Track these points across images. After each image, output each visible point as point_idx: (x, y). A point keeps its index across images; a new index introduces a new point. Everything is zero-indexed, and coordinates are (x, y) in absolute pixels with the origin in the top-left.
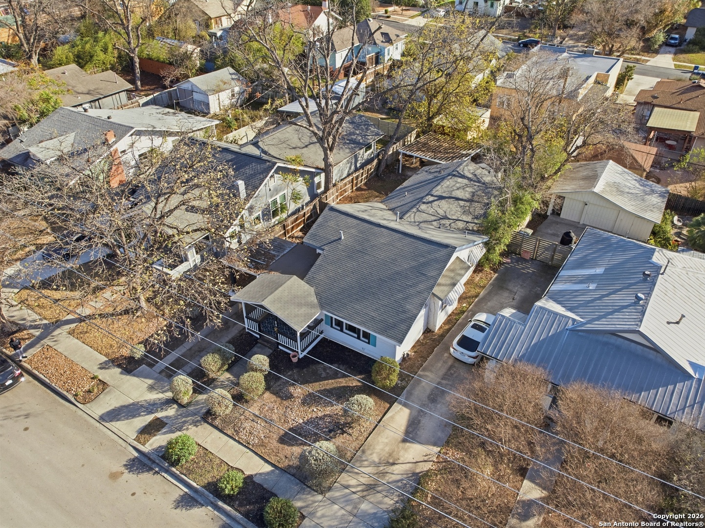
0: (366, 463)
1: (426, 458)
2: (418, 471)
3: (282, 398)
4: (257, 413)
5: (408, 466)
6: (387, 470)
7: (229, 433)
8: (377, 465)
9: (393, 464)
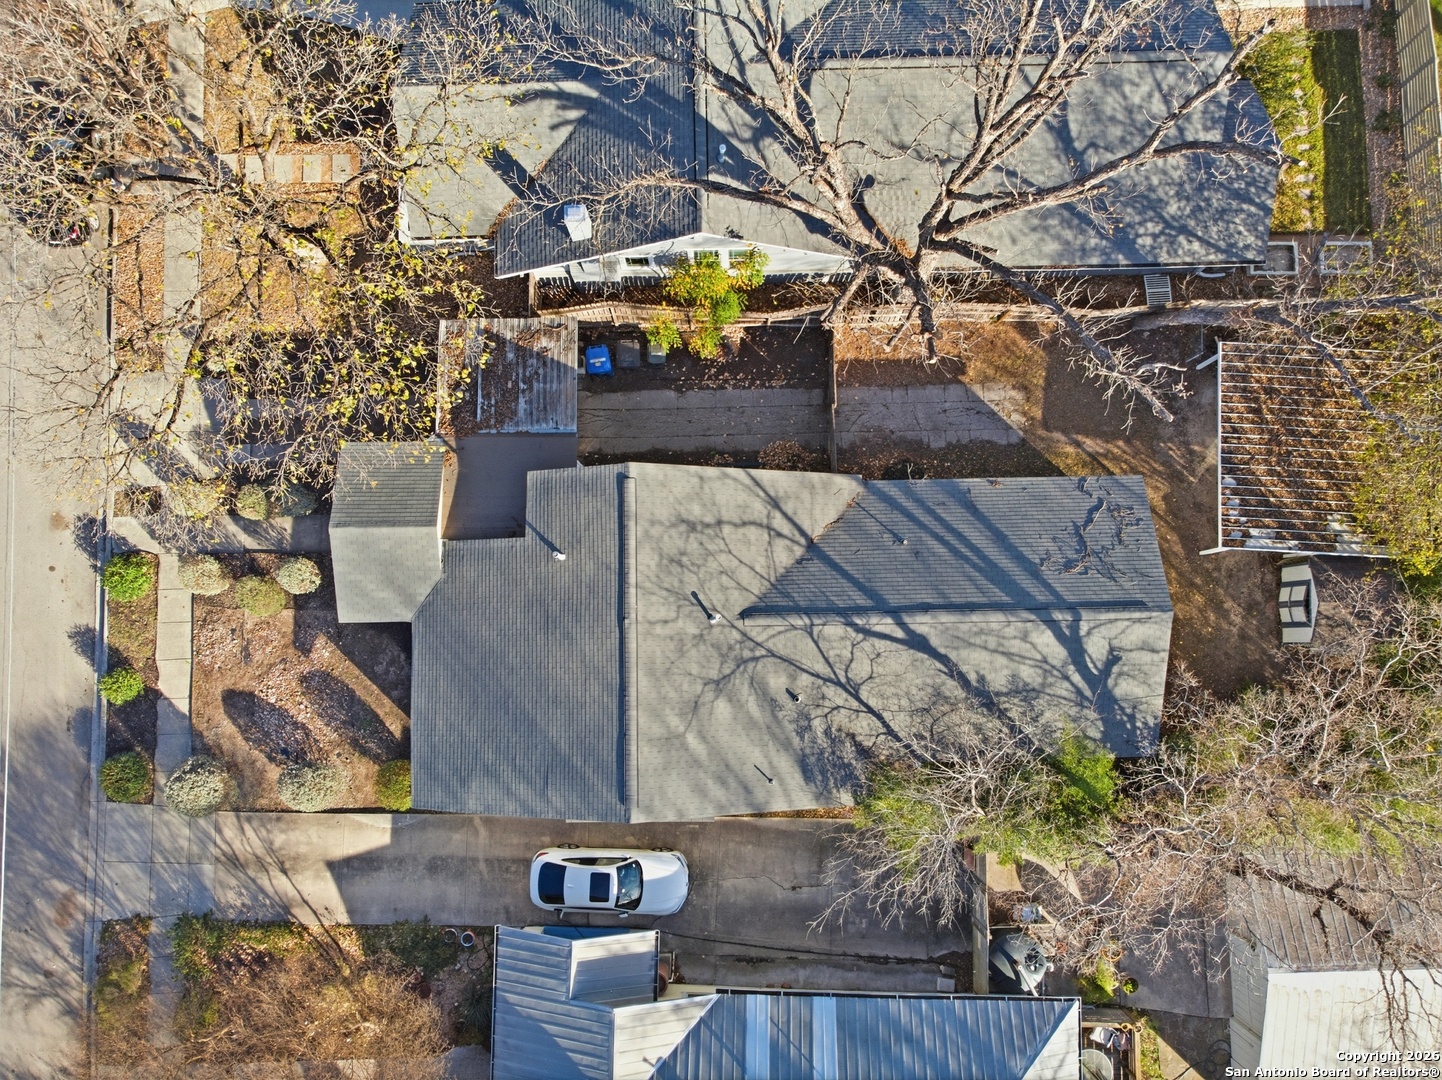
0: (264, 833)
1: (321, 911)
2: (296, 911)
3: (295, 641)
5: (292, 893)
6: (270, 868)
7: (197, 613)
8: (270, 849)
9: (284, 872)
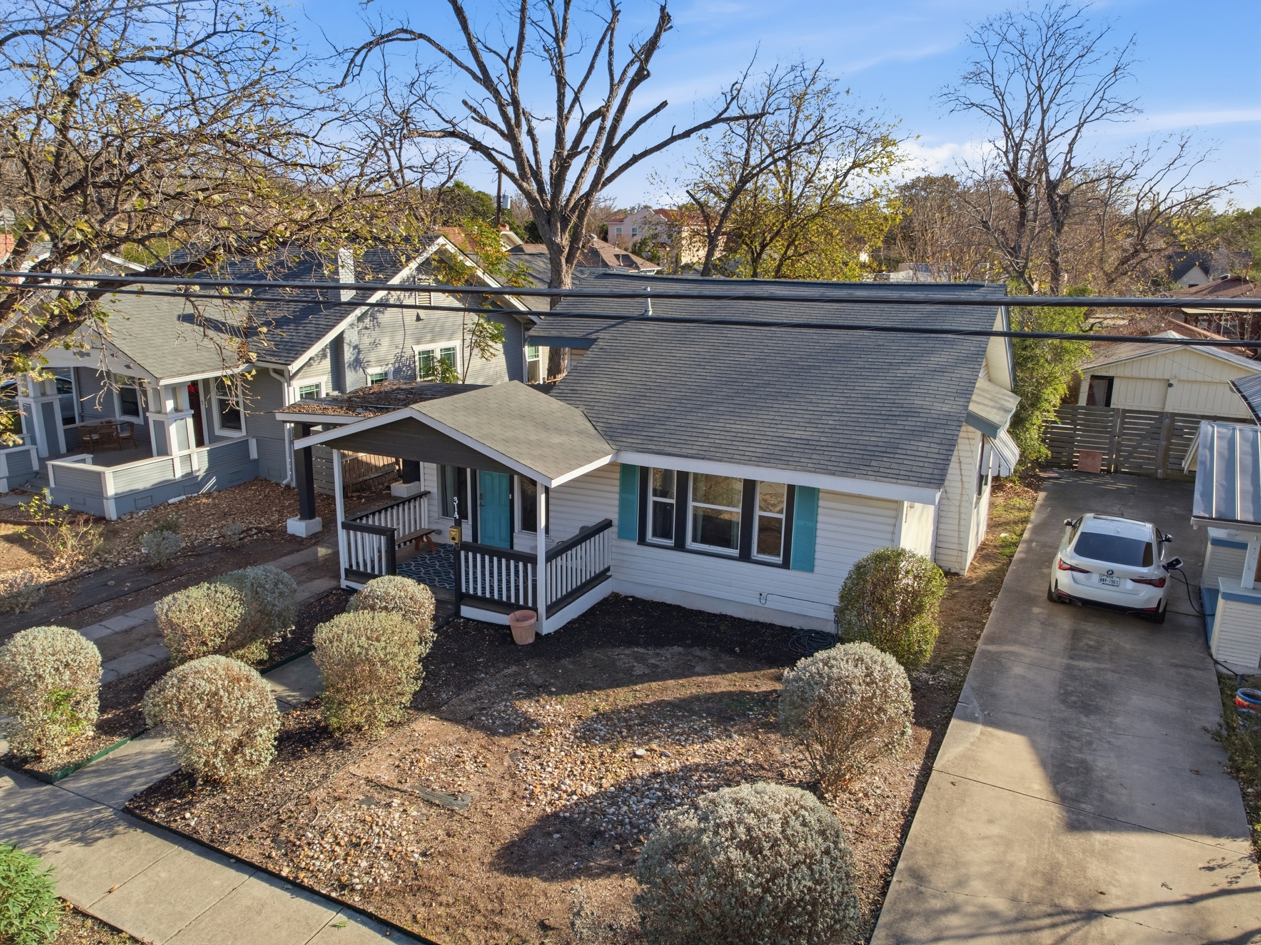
3: (491, 731)
4: (387, 776)
7: (250, 853)
